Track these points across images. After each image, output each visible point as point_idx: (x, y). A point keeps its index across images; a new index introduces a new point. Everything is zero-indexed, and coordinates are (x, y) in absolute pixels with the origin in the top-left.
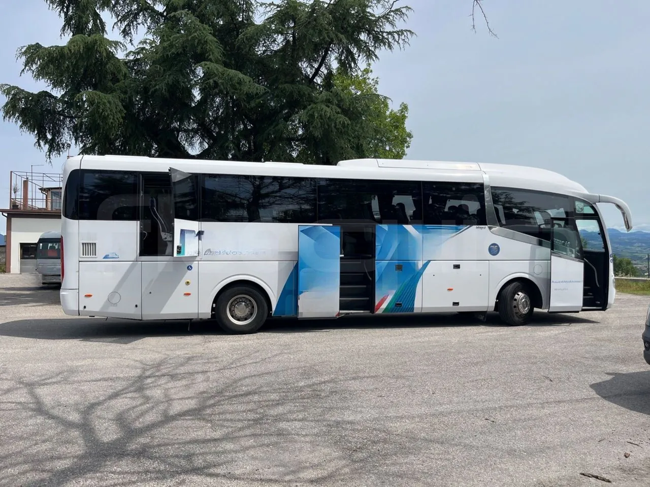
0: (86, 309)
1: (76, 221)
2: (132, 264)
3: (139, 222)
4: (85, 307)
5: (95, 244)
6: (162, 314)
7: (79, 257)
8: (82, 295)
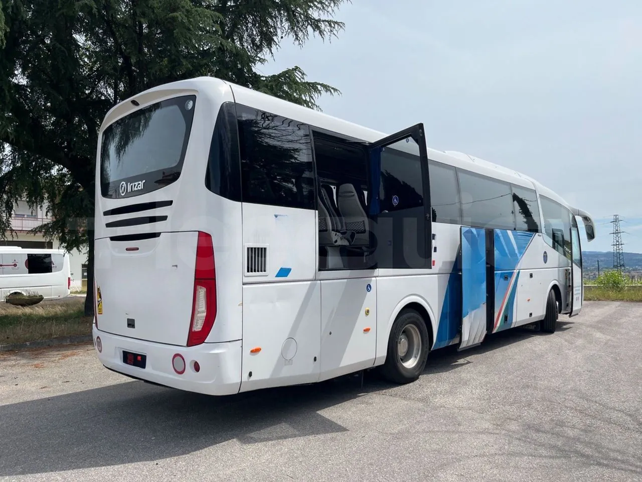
0: (252, 378)
1: (238, 204)
2: (311, 284)
3: (317, 211)
4: (250, 374)
5: (265, 249)
6: (342, 367)
7: (243, 275)
8: (247, 352)
